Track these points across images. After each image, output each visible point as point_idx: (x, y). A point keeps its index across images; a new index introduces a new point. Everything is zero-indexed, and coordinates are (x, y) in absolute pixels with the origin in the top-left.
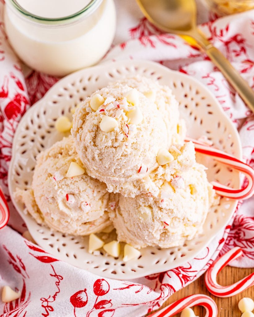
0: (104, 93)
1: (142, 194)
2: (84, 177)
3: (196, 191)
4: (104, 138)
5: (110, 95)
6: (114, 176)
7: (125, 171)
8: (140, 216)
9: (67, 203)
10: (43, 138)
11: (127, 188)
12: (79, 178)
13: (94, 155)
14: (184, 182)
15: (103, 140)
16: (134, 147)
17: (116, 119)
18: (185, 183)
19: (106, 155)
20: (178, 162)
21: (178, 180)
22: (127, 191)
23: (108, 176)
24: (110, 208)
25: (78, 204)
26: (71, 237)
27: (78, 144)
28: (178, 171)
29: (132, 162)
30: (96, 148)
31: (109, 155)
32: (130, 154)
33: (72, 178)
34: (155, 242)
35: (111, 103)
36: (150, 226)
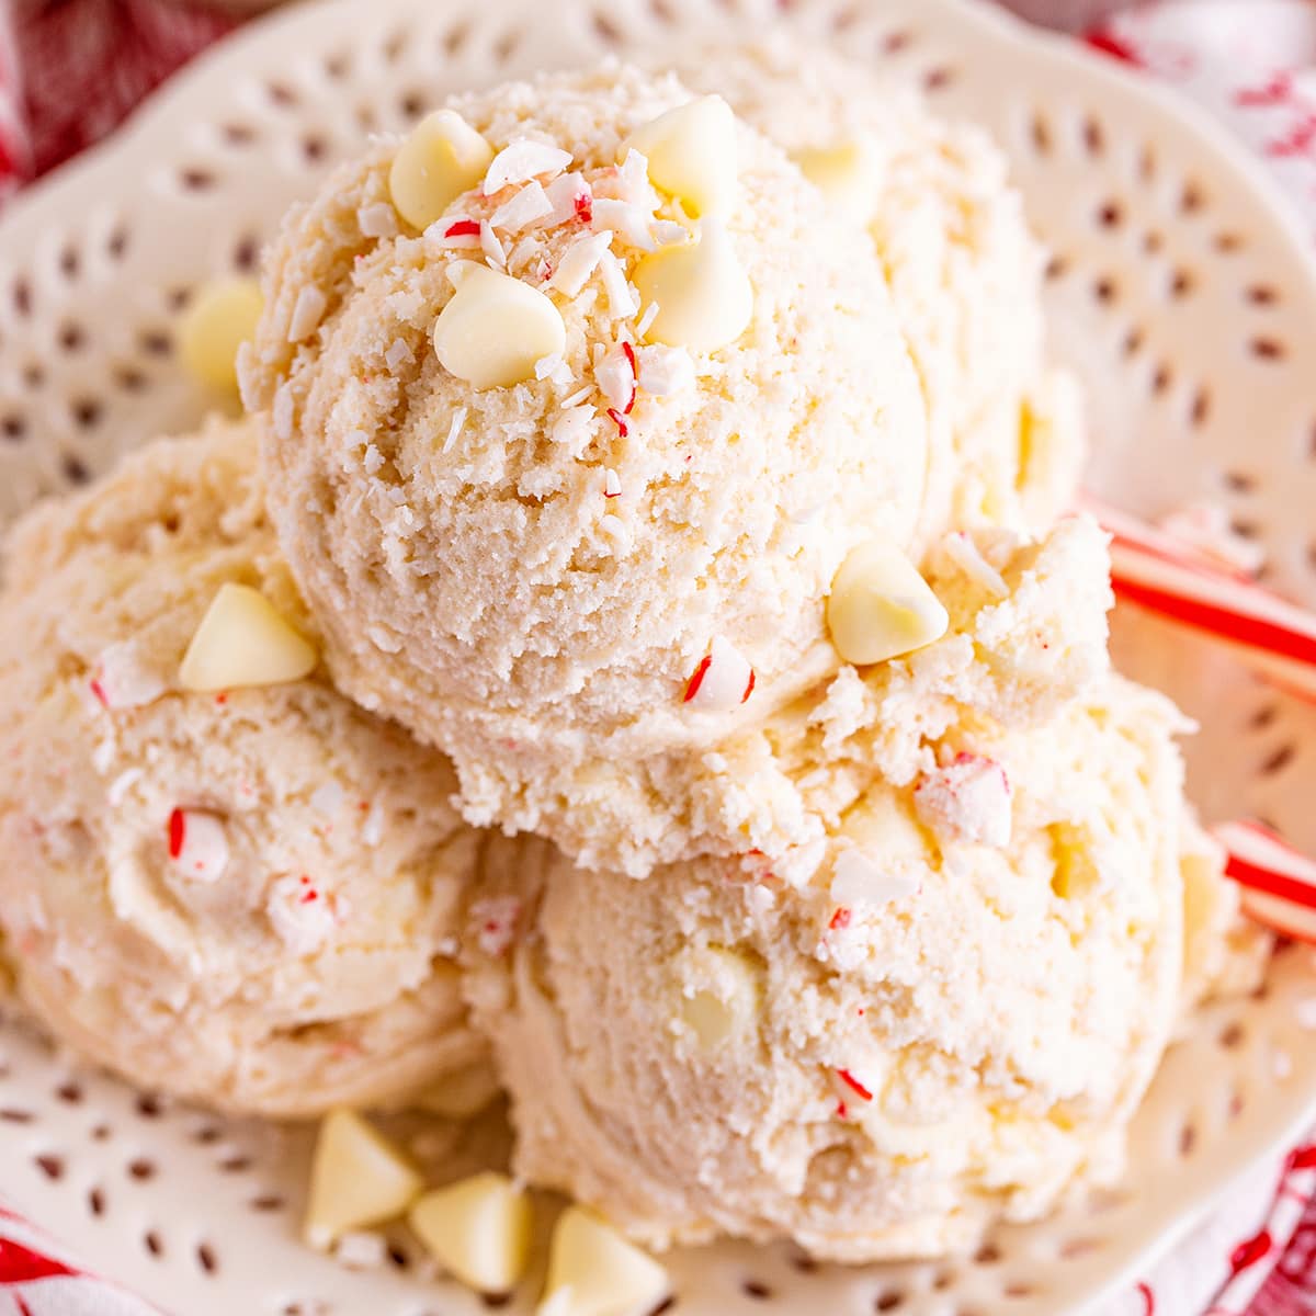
0: (498, 117)
1: (705, 857)
2: (308, 698)
3: (1090, 877)
4: (456, 428)
5: (537, 128)
6: (510, 709)
7: (587, 681)
8: (674, 1015)
9: (174, 874)
10: (87, 414)
11: (596, 805)
12: (270, 702)
13: (378, 541)
14: (1007, 801)
15: (450, 442)
16: (666, 513)
17: (559, 299)
18: (1016, 807)
19: (461, 548)
20: (980, 653)
21: (968, 780)
22: (599, 823)
23: (472, 703)
24: (475, 939)
25: (245, 885)
26: (197, 1123)
27: (279, 456)
28: (978, 717)
29: (646, 619)
30: (396, 491)
31: (481, 554)
32: (636, 559)
33: (222, 699)
34: (770, 1211)
35: (537, 184)
36: (741, 1090)
